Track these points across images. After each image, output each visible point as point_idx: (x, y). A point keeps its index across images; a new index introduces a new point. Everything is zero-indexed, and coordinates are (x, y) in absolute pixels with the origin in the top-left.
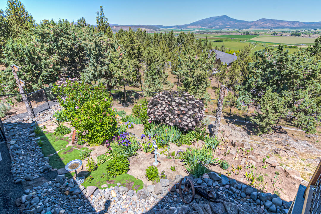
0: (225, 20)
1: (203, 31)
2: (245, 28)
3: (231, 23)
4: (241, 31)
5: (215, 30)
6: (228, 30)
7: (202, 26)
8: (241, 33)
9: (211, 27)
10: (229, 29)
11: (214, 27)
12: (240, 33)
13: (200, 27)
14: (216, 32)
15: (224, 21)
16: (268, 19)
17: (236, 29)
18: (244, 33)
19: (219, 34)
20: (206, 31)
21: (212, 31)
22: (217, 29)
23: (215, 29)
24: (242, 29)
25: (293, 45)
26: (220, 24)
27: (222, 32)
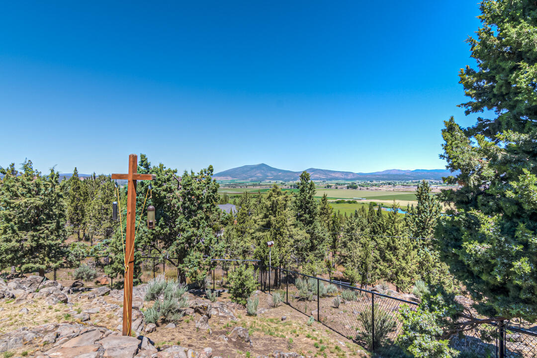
0: (264, 170)
1: (235, 184)
2: (292, 180)
3: (272, 174)
4: (286, 183)
5: (252, 183)
6: (270, 182)
7: (233, 177)
8: (287, 186)
9: (246, 179)
10: (272, 181)
11: (250, 179)
12: (285, 186)
13: (230, 178)
14: (254, 185)
15: (262, 171)
16: (317, 169)
17: (281, 181)
18: (291, 186)
19: (258, 188)
20: (240, 184)
21: (247, 184)
22: (254, 181)
23: (252, 181)
24: (289, 181)
25: (351, 200)
26: (259, 175)
27: (261, 185)
